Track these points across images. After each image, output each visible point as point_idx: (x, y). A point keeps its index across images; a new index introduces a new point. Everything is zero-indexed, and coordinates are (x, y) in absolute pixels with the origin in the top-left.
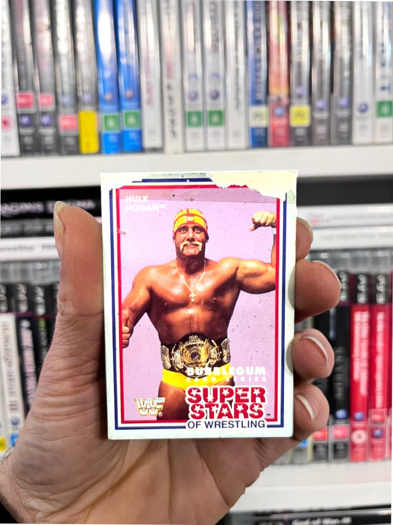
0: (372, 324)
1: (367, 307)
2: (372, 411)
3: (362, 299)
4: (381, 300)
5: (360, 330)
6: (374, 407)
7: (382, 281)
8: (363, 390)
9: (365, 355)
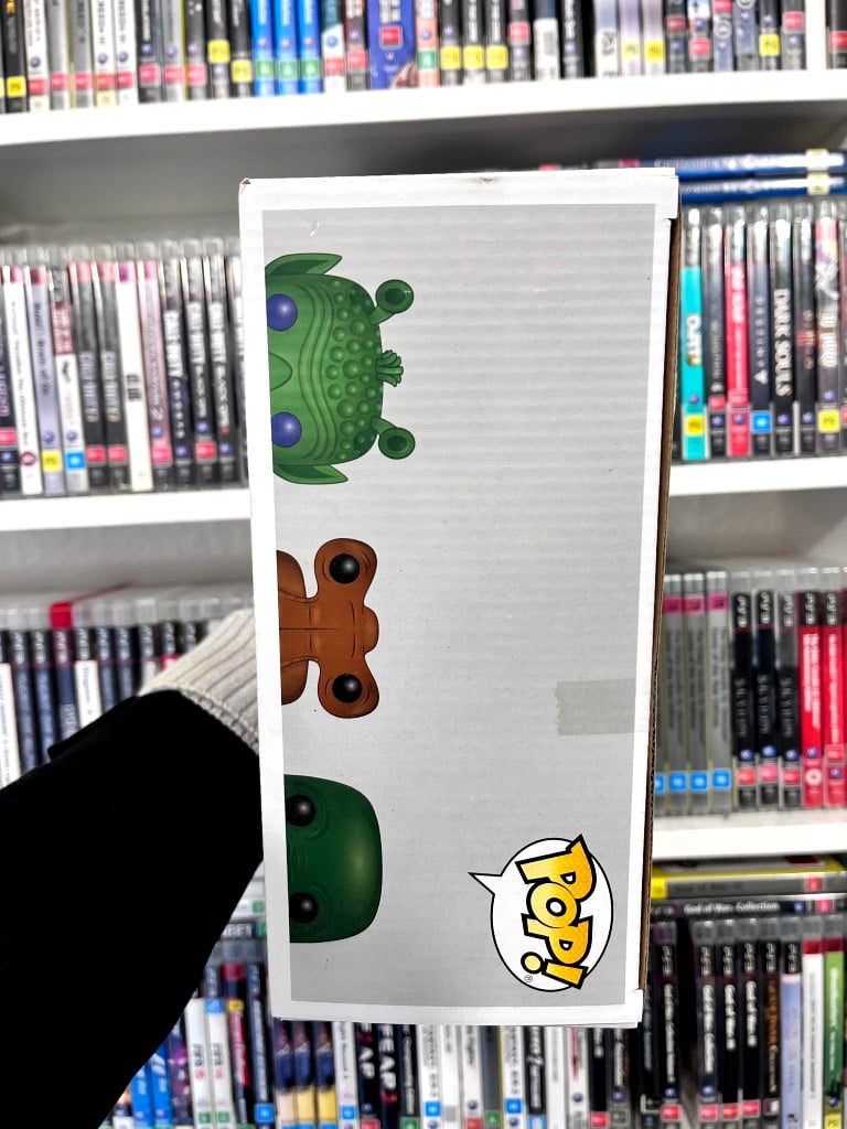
0: (823, 647)
1: (817, 628)
2: (827, 747)
3: (811, 620)
4: (832, 620)
5: (810, 654)
6: (830, 742)
7: (833, 600)
8: (816, 722)
9: (816, 682)
